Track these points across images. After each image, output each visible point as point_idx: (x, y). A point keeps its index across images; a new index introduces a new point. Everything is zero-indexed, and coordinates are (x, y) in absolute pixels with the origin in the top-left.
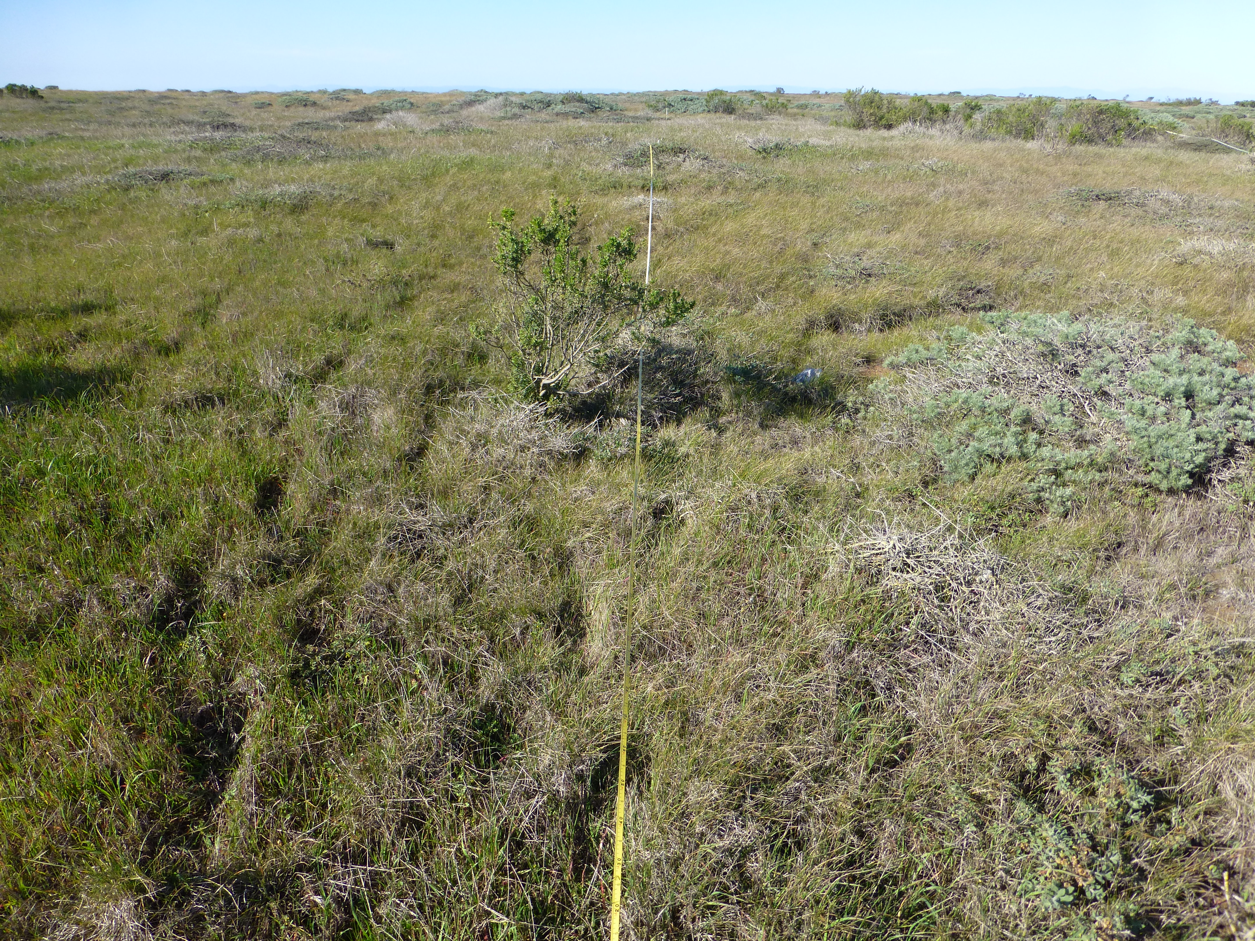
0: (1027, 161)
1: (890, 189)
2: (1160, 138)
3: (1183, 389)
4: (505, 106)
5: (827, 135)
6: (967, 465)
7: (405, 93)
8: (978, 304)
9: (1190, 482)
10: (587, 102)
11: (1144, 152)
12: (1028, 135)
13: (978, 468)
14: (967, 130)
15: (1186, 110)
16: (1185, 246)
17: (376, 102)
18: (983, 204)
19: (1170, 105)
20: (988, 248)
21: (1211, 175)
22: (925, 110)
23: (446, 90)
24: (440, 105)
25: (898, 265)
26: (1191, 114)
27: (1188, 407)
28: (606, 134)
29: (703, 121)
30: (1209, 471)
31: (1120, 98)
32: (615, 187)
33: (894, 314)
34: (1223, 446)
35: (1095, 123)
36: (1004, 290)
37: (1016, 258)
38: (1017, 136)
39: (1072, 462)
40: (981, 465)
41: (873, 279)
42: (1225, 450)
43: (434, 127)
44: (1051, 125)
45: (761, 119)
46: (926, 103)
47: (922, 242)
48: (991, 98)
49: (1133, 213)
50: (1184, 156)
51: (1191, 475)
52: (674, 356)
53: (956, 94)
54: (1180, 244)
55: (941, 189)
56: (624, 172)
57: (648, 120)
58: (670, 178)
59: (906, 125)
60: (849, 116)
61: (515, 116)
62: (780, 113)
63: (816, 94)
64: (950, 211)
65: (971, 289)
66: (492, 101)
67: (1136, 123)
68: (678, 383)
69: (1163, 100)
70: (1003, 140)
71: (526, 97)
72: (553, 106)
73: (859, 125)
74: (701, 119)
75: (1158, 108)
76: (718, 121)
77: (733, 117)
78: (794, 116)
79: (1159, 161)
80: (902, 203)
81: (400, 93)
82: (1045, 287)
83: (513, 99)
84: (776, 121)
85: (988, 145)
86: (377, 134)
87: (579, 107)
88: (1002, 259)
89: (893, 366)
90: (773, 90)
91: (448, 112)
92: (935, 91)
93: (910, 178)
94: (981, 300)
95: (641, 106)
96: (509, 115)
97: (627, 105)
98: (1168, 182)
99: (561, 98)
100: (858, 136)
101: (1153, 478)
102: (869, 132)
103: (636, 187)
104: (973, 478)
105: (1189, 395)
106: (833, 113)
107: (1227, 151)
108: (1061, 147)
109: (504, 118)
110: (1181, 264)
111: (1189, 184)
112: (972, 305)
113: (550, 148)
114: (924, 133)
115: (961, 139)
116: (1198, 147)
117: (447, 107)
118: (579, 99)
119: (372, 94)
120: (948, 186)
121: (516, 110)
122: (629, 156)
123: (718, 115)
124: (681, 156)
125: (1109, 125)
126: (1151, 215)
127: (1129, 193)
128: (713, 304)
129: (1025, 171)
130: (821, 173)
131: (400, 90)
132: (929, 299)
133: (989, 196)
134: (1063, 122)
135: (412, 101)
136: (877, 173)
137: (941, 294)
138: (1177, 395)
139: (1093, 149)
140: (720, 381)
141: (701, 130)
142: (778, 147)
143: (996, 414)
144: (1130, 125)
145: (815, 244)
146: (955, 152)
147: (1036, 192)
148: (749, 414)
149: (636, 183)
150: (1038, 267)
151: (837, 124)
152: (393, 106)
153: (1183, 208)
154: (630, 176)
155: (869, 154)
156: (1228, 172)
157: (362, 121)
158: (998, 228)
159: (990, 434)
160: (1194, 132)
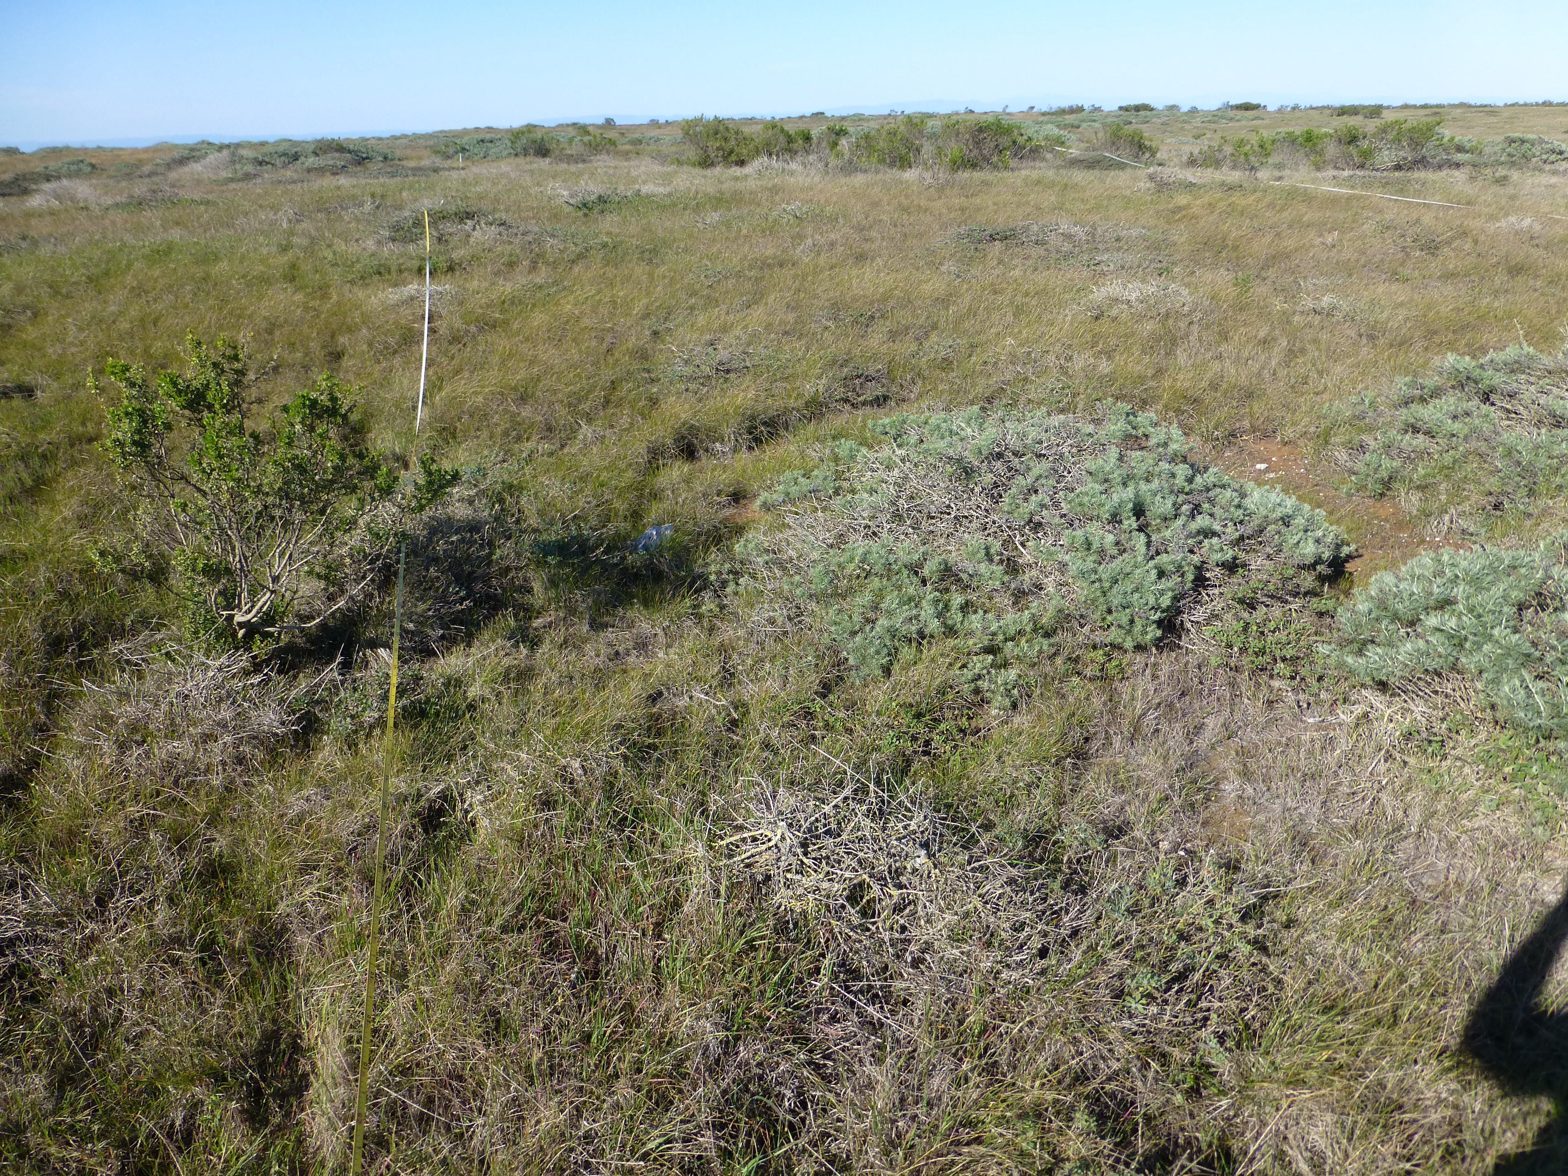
0: (907, 197)
1: (746, 248)
2: (1049, 156)
3: (1131, 505)
4: (233, 162)
5: (667, 179)
6: (878, 652)
7: (85, 150)
8: (868, 396)
9: (1159, 633)
10: (350, 152)
11: (1035, 175)
12: (903, 162)
13: (893, 654)
14: (833, 162)
15: (1070, 119)
16: (1099, 294)
17: (38, 167)
18: (861, 258)
19: (1053, 114)
20: (872, 317)
21: (1109, 198)
22: (782, 139)
23: (150, 143)
24: (140, 163)
25: (764, 352)
26: (1076, 123)
27: (1140, 529)
28: (373, 196)
29: (508, 169)
30: (1179, 612)
31: (1000, 109)
32: (380, 273)
33: (765, 424)
34: (1190, 577)
35: (977, 143)
36: (898, 373)
37: (907, 328)
38: (892, 165)
39: (1012, 631)
40: (896, 649)
41: (732, 376)
42: (1193, 581)
43: (118, 199)
44: (928, 149)
45: (584, 161)
46: (782, 130)
47: (791, 317)
48: (859, 118)
49: (1034, 254)
50: (1079, 176)
51: (1159, 623)
52: (454, 538)
53: (818, 116)
54: (1092, 292)
55: (809, 241)
56: (390, 251)
57: (436, 170)
58: (455, 255)
59: (760, 160)
60: (692, 153)
61: (247, 177)
62: (608, 153)
63: (654, 124)
64: (822, 271)
65: (859, 377)
66: (212, 158)
67: (1021, 140)
68: (465, 580)
69: (1045, 109)
70: (877, 172)
71: (265, 150)
72: (302, 159)
73: (706, 163)
74: (506, 167)
75: (1041, 119)
76: (528, 167)
77: (548, 160)
78: (626, 155)
79: (1052, 185)
80: (764, 265)
81: (77, 150)
82: (946, 364)
83: (244, 152)
84: (603, 163)
85: (859, 179)
86: (29, 215)
87: (339, 159)
88: (890, 331)
89: (767, 507)
90: (601, 121)
91: (149, 176)
92: (795, 112)
93: (771, 230)
94: (873, 391)
95: (426, 153)
96: (239, 175)
97: (409, 152)
98: (1067, 211)
99: (312, 148)
100: (705, 177)
101: (1114, 635)
102: (717, 170)
103: (410, 270)
104: (887, 671)
105: (1139, 511)
106: (674, 149)
107: (1122, 166)
108: (943, 175)
109: (232, 180)
110: (1097, 318)
111: (1090, 211)
112: (861, 399)
113: (290, 221)
114: (784, 170)
115: (827, 173)
116: (1091, 164)
117: (146, 169)
118: (337, 147)
119: (33, 154)
120: (818, 237)
121: (250, 168)
122: (397, 228)
123: (528, 159)
124: (469, 222)
125: (992, 145)
126: (1054, 255)
127: (1026, 229)
128: (519, 439)
129: (905, 210)
130: (660, 231)
131: (76, 146)
132: (807, 397)
133: (867, 246)
134: (940, 142)
135: (94, 161)
136: (729, 226)
137: (821, 389)
138: (1125, 515)
139: (977, 175)
140: (527, 565)
141: (504, 181)
142: (602, 199)
143: (905, 572)
144: (1014, 142)
145: (655, 333)
146: (821, 191)
147: (920, 236)
148: (572, 611)
149: (409, 264)
150: (934, 338)
151: (680, 163)
152: (64, 170)
153: (1088, 242)
154: (401, 255)
155: (719, 201)
156: (1128, 192)
157: (10, 195)
158: (881, 290)
159: (901, 604)
160: (1082, 145)
